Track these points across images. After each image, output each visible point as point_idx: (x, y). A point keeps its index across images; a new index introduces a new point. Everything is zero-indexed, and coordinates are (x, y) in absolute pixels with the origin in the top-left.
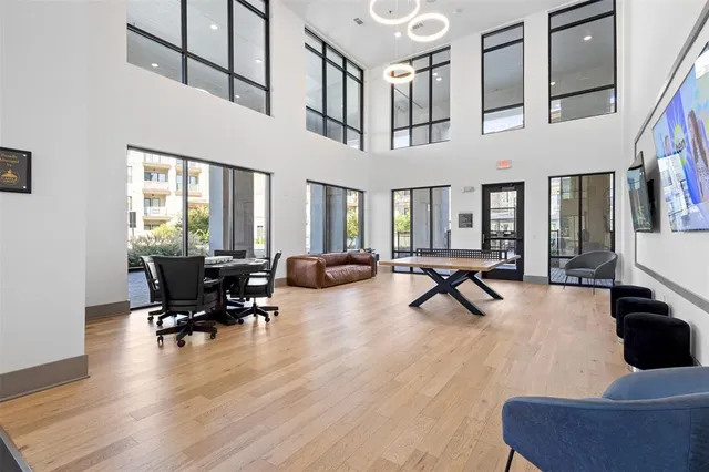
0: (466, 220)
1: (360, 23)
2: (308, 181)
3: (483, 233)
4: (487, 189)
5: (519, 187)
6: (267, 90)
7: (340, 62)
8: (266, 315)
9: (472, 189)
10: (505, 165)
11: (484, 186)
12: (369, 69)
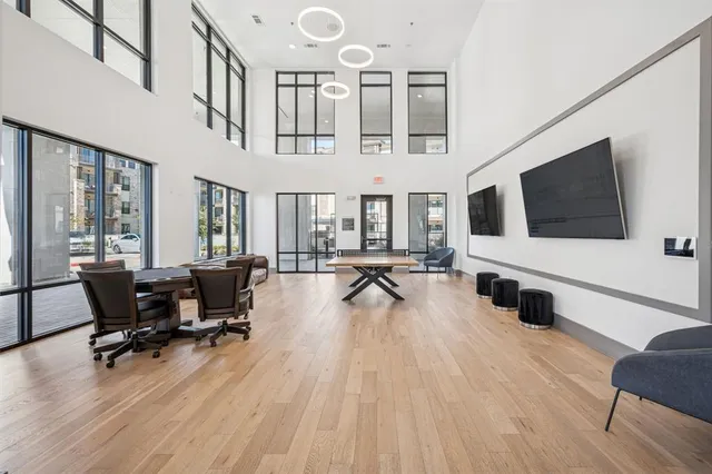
0: (349, 224)
1: (258, 21)
2: (195, 178)
3: (362, 235)
4: (366, 198)
5: (389, 198)
6: (147, 59)
7: (223, 52)
9: (354, 198)
10: (378, 180)
11: (362, 196)
12: (251, 69)
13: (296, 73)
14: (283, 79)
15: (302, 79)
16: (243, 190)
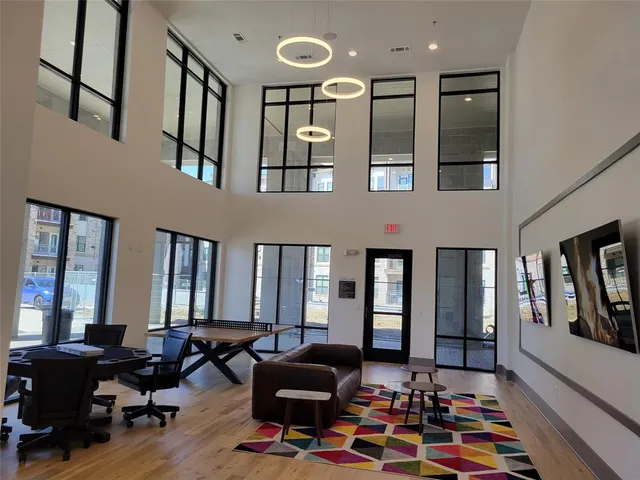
0: (348, 289)
1: (240, 39)
2: (158, 229)
3: (366, 306)
4: (373, 255)
5: (406, 256)
6: (117, 103)
7: (200, 74)
8: (163, 418)
9: (357, 253)
10: (392, 229)
11: (368, 250)
12: (233, 86)
13: (288, 88)
14: (271, 96)
15: (295, 95)
16: (215, 240)
